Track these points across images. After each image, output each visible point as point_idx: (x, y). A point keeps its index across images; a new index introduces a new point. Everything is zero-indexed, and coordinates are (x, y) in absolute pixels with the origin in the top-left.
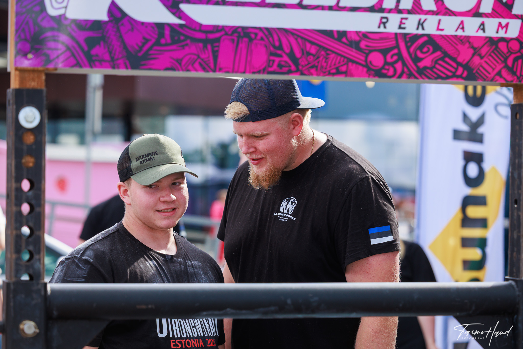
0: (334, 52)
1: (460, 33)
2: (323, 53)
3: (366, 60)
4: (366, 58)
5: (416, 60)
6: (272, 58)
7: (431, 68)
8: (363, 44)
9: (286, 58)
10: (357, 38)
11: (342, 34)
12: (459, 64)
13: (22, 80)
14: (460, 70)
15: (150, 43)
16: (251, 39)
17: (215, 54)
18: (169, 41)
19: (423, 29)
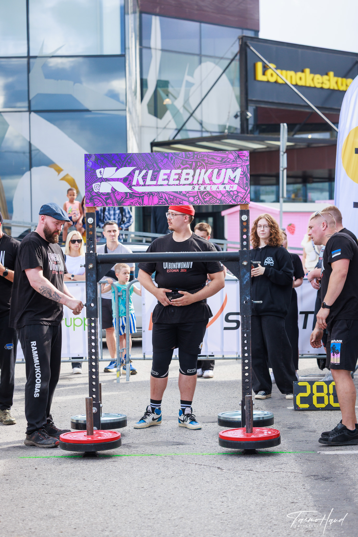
0: (178, 198)
1: (218, 190)
2: (175, 198)
3: (188, 200)
4: (188, 199)
5: (204, 199)
6: (159, 200)
7: (209, 201)
8: (187, 195)
9: (164, 200)
10: (186, 193)
11: (181, 192)
12: (217, 199)
13: (88, 211)
14: (218, 201)
15: (123, 198)
16: (153, 196)
17: (143, 200)
18: (129, 197)
19: (206, 189)
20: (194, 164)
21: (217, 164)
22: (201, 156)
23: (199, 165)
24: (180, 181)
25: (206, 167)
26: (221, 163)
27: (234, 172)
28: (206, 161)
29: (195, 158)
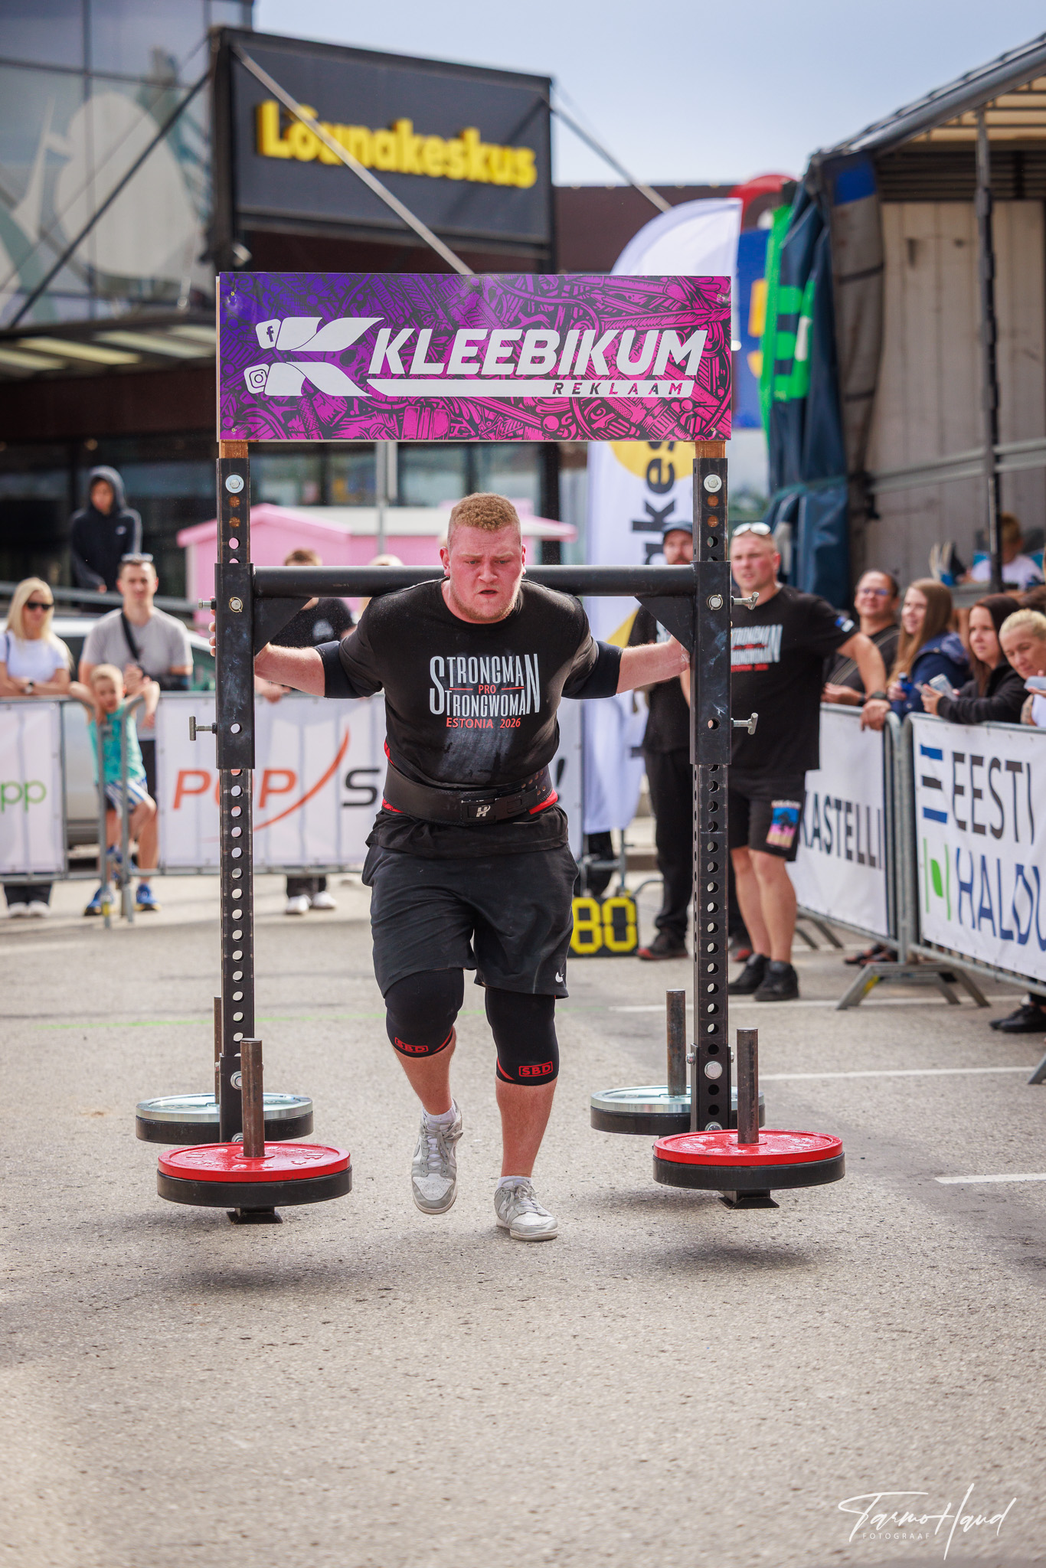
0: (510, 417)
1: (633, 395)
2: (501, 418)
3: (542, 425)
4: (542, 422)
5: (590, 422)
6: (454, 425)
7: (605, 429)
8: (538, 409)
9: (465, 424)
10: (534, 404)
11: (519, 400)
12: (632, 424)
13: (228, 451)
14: (633, 429)
15: (341, 415)
16: (433, 409)
17: (400, 423)
18: (358, 413)
19: (597, 393)
20: (561, 313)
21: (632, 315)
22: (584, 288)
23: (575, 316)
24: (516, 366)
25: (597, 325)
26: (644, 313)
27: (683, 339)
28: (598, 304)
29: (564, 295)
